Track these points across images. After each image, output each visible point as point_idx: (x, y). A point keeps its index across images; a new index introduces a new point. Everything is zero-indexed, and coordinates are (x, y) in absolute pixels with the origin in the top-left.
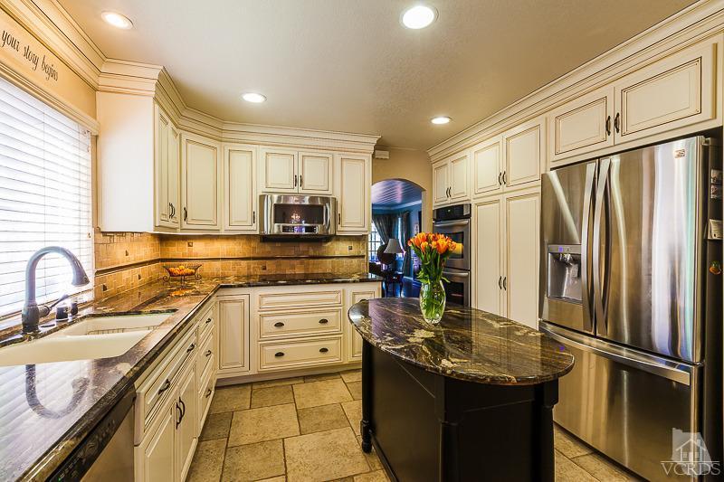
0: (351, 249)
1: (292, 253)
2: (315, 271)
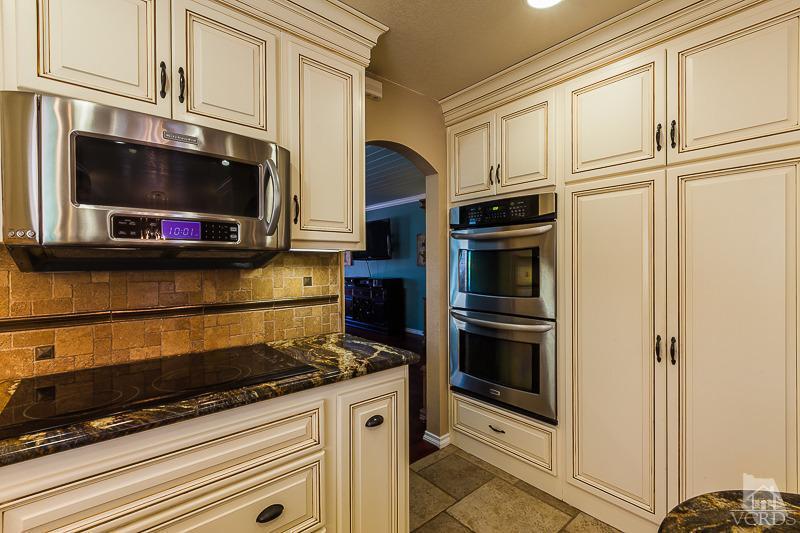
0: (308, 282)
1: (151, 300)
2: (222, 344)
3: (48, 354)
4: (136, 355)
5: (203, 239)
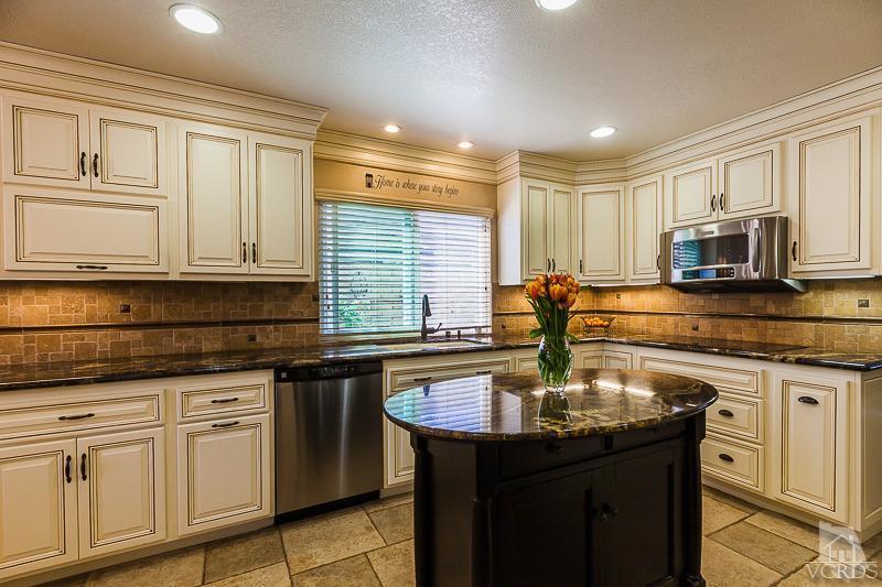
3: (696, 329)
5: (717, 277)
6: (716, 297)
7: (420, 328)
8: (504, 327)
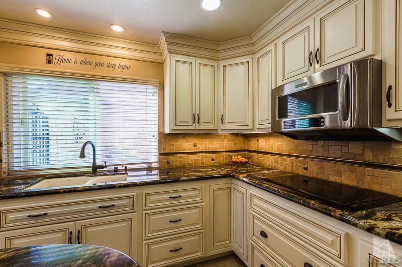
1: (338, 155)
3: (306, 169)
4: (332, 178)
5: (309, 127)
6: (321, 143)
7: (91, 165)
8: (168, 163)
